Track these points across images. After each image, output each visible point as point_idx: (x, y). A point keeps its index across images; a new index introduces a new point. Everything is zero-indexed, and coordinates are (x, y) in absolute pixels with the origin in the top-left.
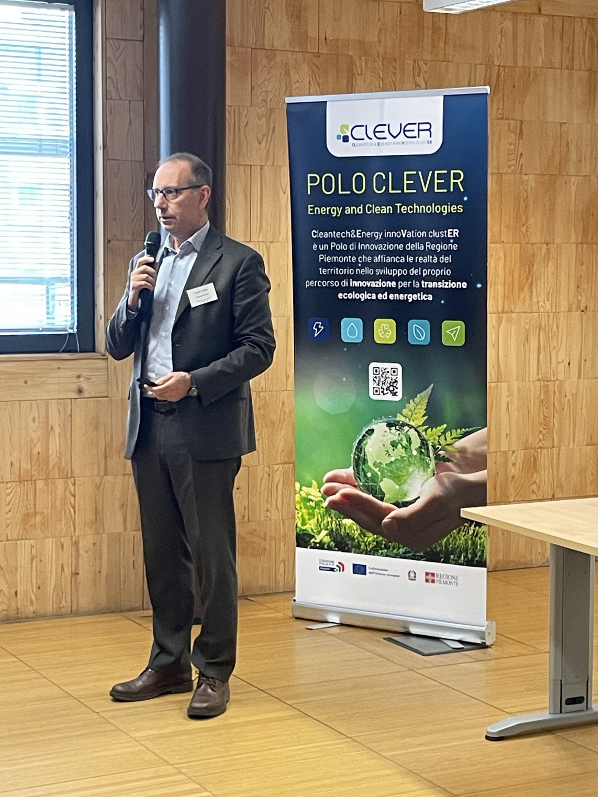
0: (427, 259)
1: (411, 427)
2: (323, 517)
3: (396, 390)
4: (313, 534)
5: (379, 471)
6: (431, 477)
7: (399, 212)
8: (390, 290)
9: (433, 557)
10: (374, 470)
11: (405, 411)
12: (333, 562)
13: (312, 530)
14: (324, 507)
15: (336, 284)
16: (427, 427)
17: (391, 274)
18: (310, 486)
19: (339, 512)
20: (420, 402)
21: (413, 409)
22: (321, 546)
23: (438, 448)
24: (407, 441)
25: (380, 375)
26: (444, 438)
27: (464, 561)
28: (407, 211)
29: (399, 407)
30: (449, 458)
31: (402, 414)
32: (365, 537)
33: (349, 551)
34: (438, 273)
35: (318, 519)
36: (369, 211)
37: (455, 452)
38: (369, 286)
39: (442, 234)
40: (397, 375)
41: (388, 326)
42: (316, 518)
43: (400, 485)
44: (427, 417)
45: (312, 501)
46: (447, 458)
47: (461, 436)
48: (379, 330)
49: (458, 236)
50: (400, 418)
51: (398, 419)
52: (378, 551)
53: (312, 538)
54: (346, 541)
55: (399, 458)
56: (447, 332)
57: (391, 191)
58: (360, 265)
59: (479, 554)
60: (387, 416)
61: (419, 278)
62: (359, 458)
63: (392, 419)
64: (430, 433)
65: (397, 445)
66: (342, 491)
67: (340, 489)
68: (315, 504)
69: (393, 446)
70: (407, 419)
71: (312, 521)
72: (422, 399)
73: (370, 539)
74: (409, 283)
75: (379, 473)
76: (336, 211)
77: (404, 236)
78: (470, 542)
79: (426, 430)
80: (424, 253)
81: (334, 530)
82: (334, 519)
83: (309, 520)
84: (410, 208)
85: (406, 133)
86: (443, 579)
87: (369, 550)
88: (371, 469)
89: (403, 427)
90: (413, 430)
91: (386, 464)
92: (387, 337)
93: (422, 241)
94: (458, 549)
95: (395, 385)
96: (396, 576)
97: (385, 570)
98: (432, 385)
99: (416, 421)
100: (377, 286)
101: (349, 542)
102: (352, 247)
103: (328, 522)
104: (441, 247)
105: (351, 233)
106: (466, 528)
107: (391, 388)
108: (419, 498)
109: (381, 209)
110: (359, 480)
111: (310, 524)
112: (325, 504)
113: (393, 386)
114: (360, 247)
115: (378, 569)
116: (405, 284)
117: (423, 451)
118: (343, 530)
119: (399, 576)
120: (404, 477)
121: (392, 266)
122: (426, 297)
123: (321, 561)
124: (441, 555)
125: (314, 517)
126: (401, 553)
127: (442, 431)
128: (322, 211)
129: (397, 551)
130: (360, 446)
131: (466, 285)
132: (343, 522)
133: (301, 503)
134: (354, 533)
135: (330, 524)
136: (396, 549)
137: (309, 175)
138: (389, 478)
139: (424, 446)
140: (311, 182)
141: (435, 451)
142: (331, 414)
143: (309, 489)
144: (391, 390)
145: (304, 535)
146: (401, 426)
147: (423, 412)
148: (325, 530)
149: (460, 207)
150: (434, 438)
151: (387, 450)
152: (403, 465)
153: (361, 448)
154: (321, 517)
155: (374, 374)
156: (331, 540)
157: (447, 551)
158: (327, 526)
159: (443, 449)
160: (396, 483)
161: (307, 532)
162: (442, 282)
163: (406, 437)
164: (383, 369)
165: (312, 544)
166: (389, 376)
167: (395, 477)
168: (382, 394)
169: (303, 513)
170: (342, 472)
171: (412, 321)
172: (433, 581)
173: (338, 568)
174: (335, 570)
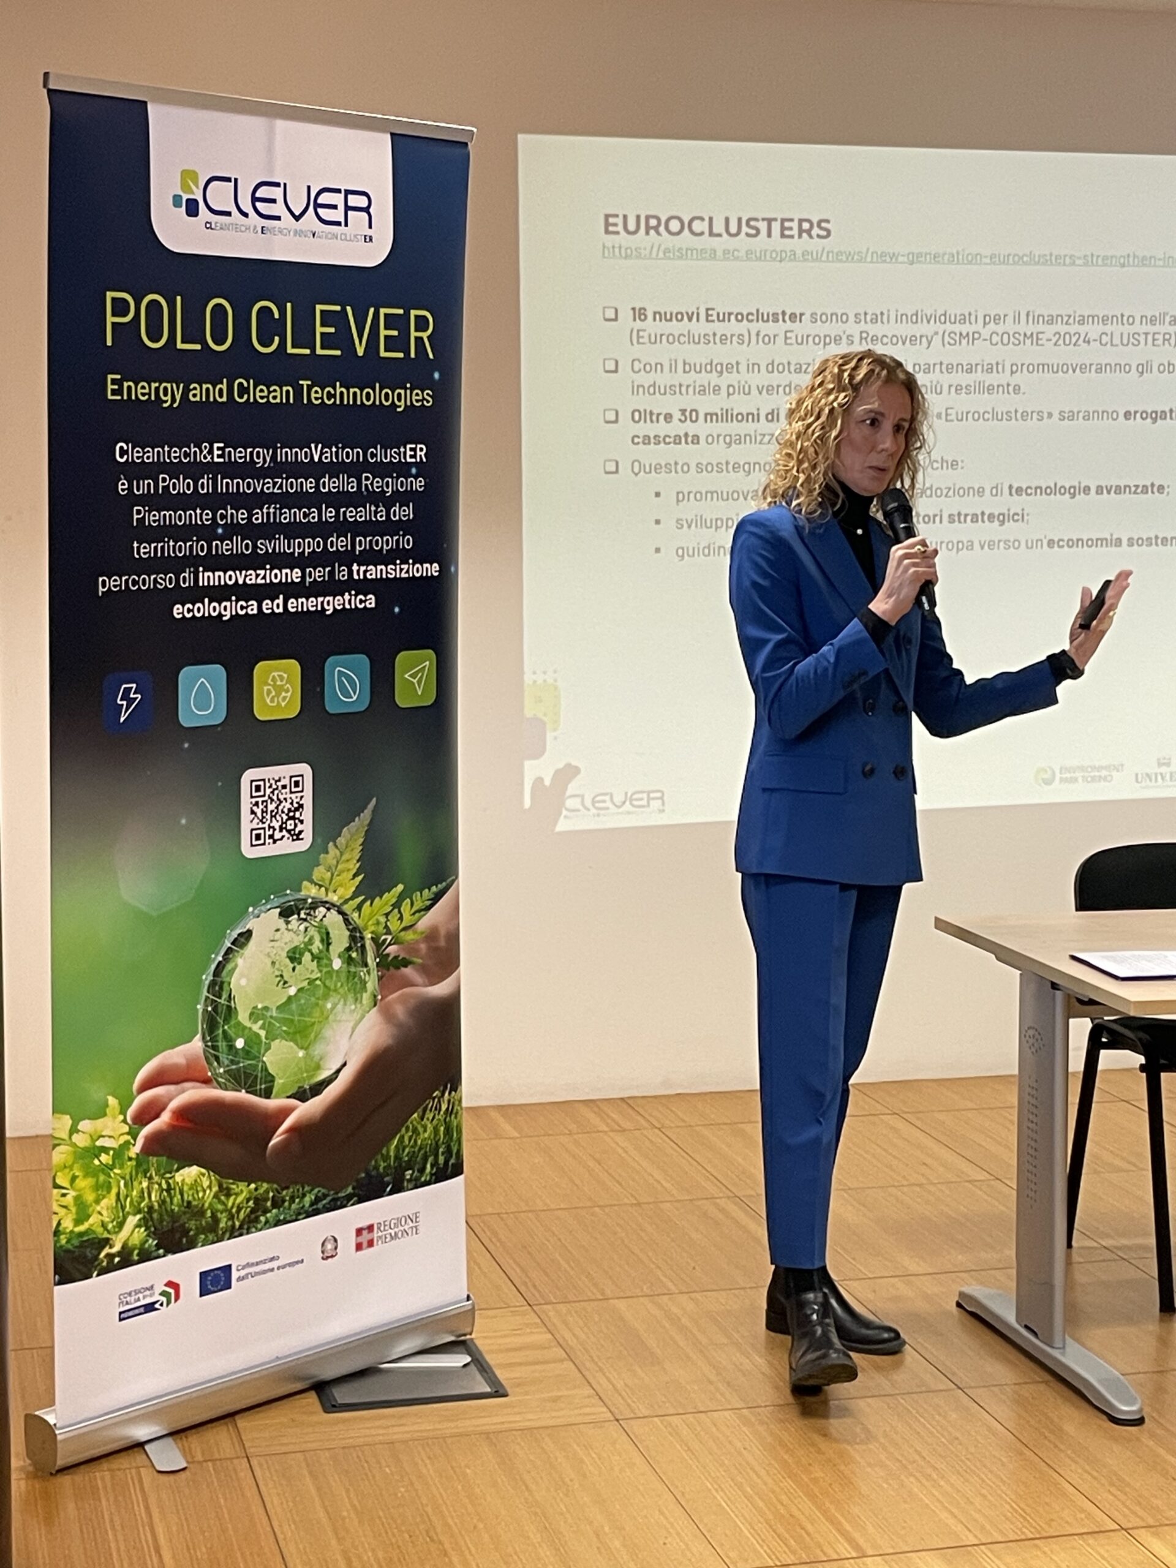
0: (364, 514)
1: (329, 906)
2: (129, 1185)
3: (300, 827)
4: (106, 1235)
5: (262, 1027)
6: (369, 1012)
7: (305, 401)
8: (290, 590)
9: (371, 1190)
10: (250, 1029)
11: (319, 873)
12: (151, 1288)
13: (104, 1225)
14: (134, 1156)
15: (166, 581)
16: (362, 898)
17: (292, 550)
18: (100, 1112)
19: (168, 1157)
20: (348, 845)
21: (335, 862)
22: (126, 1259)
23: (385, 940)
24: (322, 941)
25: (266, 798)
26: (398, 916)
27: (432, 1175)
28: (322, 398)
29: (304, 864)
30: (407, 957)
31: (312, 882)
32: (228, 1195)
33: (191, 1245)
34: (386, 543)
35: (118, 1194)
36: (241, 396)
37: (417, 942)
38: (241, 582)
39: (391, 456)
40: (302, 791)
41: (285, 676)
42: (114, 1191)
43: (306, 1049)
44: (360, 877)
45: (105, 1150)
46: (404, 959)
47: (430, 902)
48: (266, 688)
49: (424, 460)
50: (310, 891)
51: (303, 893)
52: (257, 1220)
53: (103, 1247)
54: (183, 1225)
55: (305, 984)
56: (406, 676)
57: (290, 350)
58: (220, 531)
59: (455, 1151)
60: (279, 893)
62: (215, 1009)
63: (290, 896)
64: (370, 909)
65: (302, 954)
66: (174, 1104)
67: (171, 1100)
68: (114, 1158)
69: (292, 959)
70: (323, 889)
71: (104, 1203)
72: (352, 837)
73: (240, 1199)
74: (327, 569)
75: (263, 1033)
76: (171, 394)
77: (316, 459)
78: (442, 1129)
79: (359, 908)
80: (357, 499)
81: (156, 1207)
82: (156, 1179)
83: (97, 1201)
84: (329, 392)
85: (320, 210)
86: (390, 1231)
87: (237, 1224)
88: (245, 1028)
89: (314, 909)
90: (333, 912)
91: (278, 1008)
92: (283, 704)
93: (355, 470)
94: (422, 1152)
95: (297, 814)
96: (297, 1262)
97: (272, 1259)
98: (374, 800)
99: (340, 891)
100: (260, 581)
101: (192, 1224)
102: (205, 485)
103: (142, 1191)
104: (391, 485)
105: (201, 452)
106: (436, 1100)
107: (290, 825)
108: (345, 1064)
109: (269, 392)
110: (215, 1064)
111: (100, 1213)
112: (136, 1150)
113: (293, 818)
114: (225, 484)
115: (257, 1264)
116: (318, 574)
117: (354, 955)
118: (177, 1199)
119: (302, 1261)
120: (316, 1027)
121: (293, 531)
122: (361, 601)
123: (122, 1298)
124: (387, 1179)
125: (109, 1192)
126: (307, 1205)
127: (394, 900)
128: (140, 391)
129: (299, 1203)
130: (219, 979)
131: (438, 569)
132: (178, 1177)
133: (76, 1166)
134: (203, 1197)
135: (146, 1195)
136: (297, 1200)
137: (110, 295)
138: (283, 1038)
139: (356, 944)
140: (114, 314)
141: (378, 950)
142: (154, 914)
143: (99, 1122)
144: (289, 827)
145: (83, 1245)
146: (310, 908)
147: (354, 866)
148: (135, 1215)
149: (428, 394)
150: (377, 920)
151: (278, 973)
152: (313, 999)
153: (222, 983)
154: (126, 1185)
155: (252, 797)
156: (148, 1235)
157: (400, 1165)
158: (139, 1204)
159: (396, 941)
160: (297, 1044)
161: (91, 1237)
162: (395, 564)
163: (319, 932)
164: (273, 782)
165: (103, 1262)
166: (284, 796)
167: (295, 1033)
168: (271, 841)
169: (79, 1190)
170: (176, 1056)
171: (331, 660)
172: (371, 1244)
173: (164, 1299)
174: (157, 1306)
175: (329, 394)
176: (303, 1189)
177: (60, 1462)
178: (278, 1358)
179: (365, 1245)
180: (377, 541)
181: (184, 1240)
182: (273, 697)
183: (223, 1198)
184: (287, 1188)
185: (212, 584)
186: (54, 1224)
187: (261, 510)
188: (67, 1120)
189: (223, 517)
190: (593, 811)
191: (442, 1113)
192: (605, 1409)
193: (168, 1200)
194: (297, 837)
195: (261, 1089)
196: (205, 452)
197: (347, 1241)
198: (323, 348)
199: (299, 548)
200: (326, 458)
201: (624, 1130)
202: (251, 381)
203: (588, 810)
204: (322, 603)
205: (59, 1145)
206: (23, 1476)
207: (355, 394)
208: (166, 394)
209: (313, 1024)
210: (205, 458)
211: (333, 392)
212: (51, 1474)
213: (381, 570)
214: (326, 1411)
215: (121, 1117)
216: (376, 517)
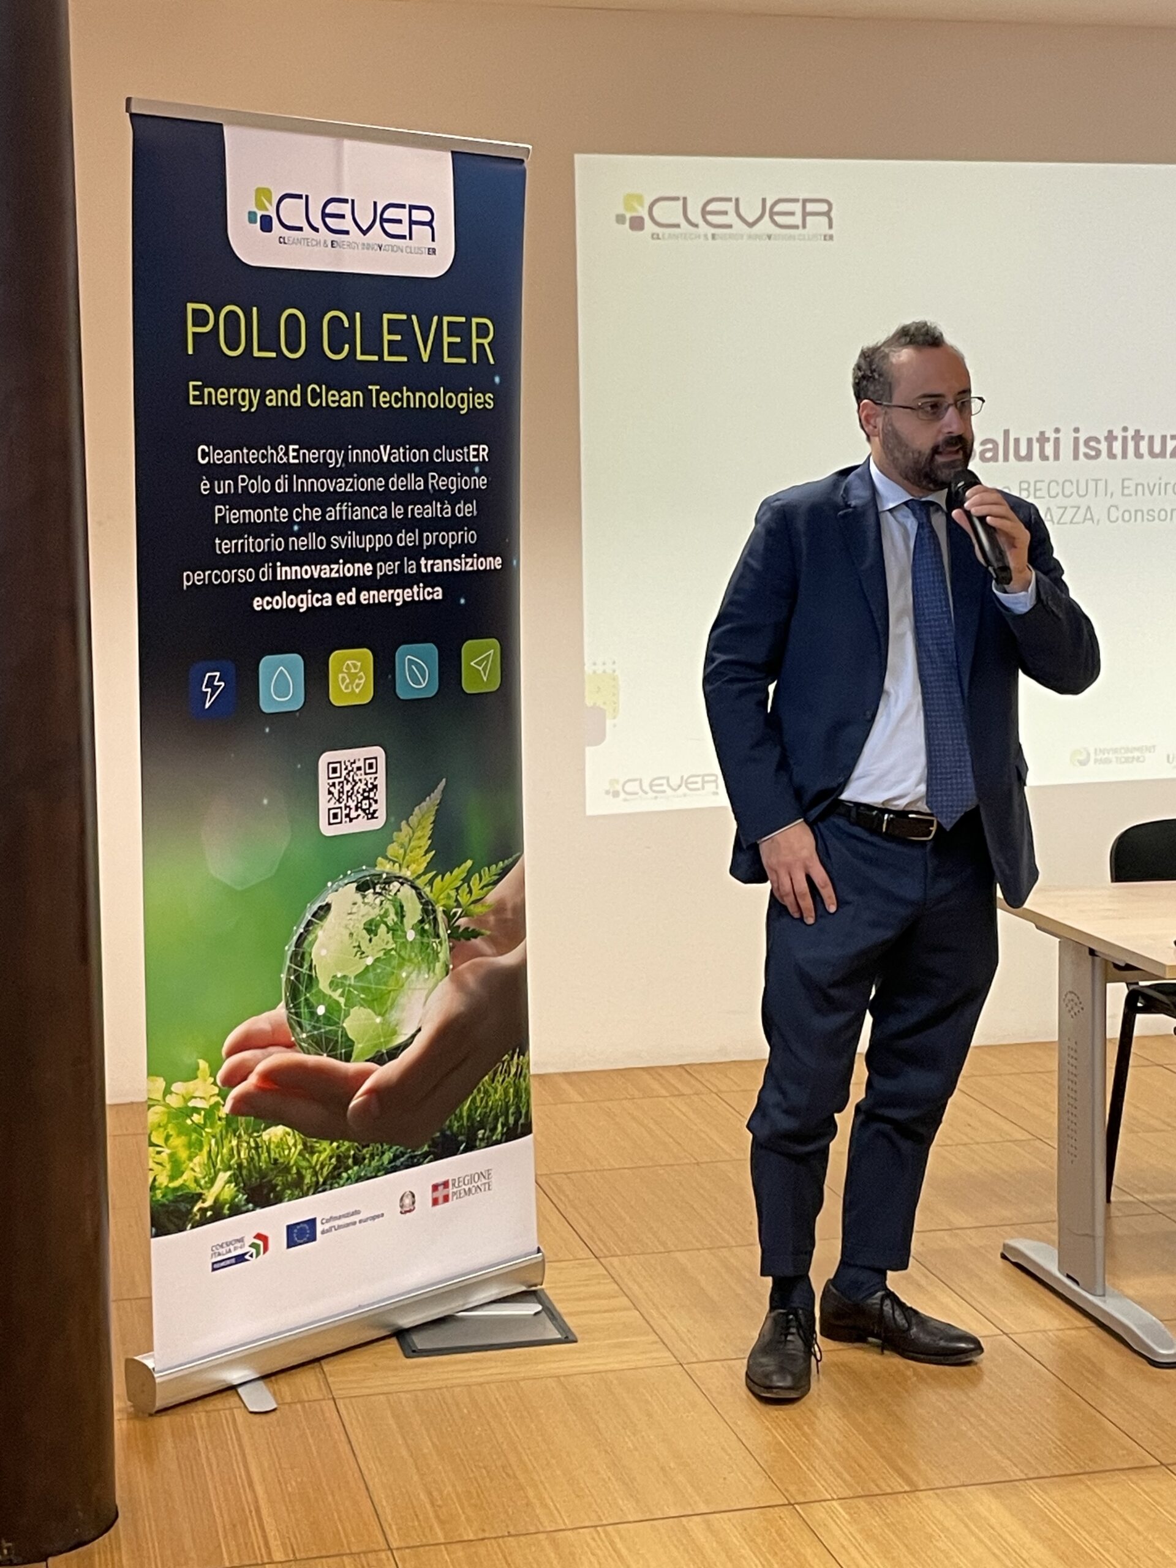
0: (431, 511)
1: (403, 881)
2: (220, 1143)
3: (374, 807)
4: (199, 1190)
5: (342, 995)
6: (441, 980)
7: (374, 405)
8: (362, 583)
9: (445, 1148)
10: (330, 996)
11: (393, 850)
12: (241, 1240)
13: (196, 1181)
15: (246, 576)
16: (433, 873)
17: (363, 546)
18: (192, 1075)
19: (255, 1117)
20: (419, 823)
21: (407, 839)
22: (217, 1214)
23: (455, 913)
24: (396, 914)
25: (342, 779)
26: (468, 890)
27: (502, 1135)
28: (390, 402)
29: (379, 841)
30: (477, 929)
31: (386, 858)
32: (312, 1153)
33: (279, 1200)
34: (450, 539)
35: (209, 1152)
36: (314, 401)
37: (486, 914)
38: (316, 576)
39: (455, 456)
40: (376, 773)
41: (359, 664)
42: (206, 1149)
43: (383, 1015)
44: (432, 854)
45: (196, 1110)
47: (497, 877)
48: (340, 676)
49: (487, 460)
50: (384, 867)
51: (378, 869)
52: (339, 1176)
53: (197, 1201)
54: (270, 1181)
55: (381, 954)
56: (472, 664)
57: (359, 357)
58: (296, 528)
59: (524, 1111)
60: (356, 868)
61: (415, 553)
62: (297, 978)
63: (366, 872)
64: (441, 883)
65: (377, 926)
66: (260, 1068)
67: (257, 1063)
68: (205, 1118)
69: (369, 931)
70: (397, 865)
71: (196, 1160)
72: (424, 815)
73: (323, 1156)
74: (397, 564)
75: (342, 1001)
76: (248, 399)
77: (385, 459)
78: (511, 1090)
79: (431, 882)
80: (424, 497)
81: (245, 1164)
82: (245, 1137)
83: (190, 1159)
84: (396, 397)
85: (386, 225)
86: (464, 1187)
88: (325, 995)
89: (389, 883)
90: (406, 887)
91: (356, 977)
92: (357, 691)
93: (421, 469)
94: (493, 1113)
95: (372, 795)
96: (378, 1216)
97: (353, 1214)
98: (444, 780)
99: (413, 866)
100: (334, 575)
101: (279, 1180)
103: (232, 1149)
104: (454, 484)
105: (278, 454)
106: (506, 1064)
107: (365, 804)
108: (419, 1030)
109: (341, 397)
110: (298, 1029)
111: (193, 1170)
112: (225, 1110)
113: (368, 798)
114: (299, 484)
115: (340, 1217)
116: (387, 568)
117: (427, 927)
118: (264, 1156)
119: (383, 1215)
120: (392, 995)
121: (365, 527)
122: (429, 593)
123: (215, 1249)
124: (460, 1138)
125: (201, 1150)
126: (386, 1162)
127: (464, 875)
128: (219, 396)
129: (378, 1161)
130: (301, 950)
131: (500, 562)
132: (265, 1136)
133: (170, 1125)
134: (289, 1154)
135: (235, 1152)
136: (377, 1158)
137: (190, 306)
138: (362, 1005)
139: (428, 916)
140: (194, 325)
141: (449, 922)
142: (239, 888)
143: (191, 1085)
144: (364, 807)
145: (176, 1200)
146: (385, 883)
147: (426, 843)
148: (225, 1171)
149: (489, 398)
150: (448, 894)
151: (357, 944)
152: (389, 969)
153: (303, 953)
154: (217, 1143)
155: (329, 778)
156: (238, 1191)
157: (472, 1125)
158: (230, 1161)
159: (465, 914)
160: (375, 1012)
161: (185, 1191)
162: (461, 559)
163: (394, 906)
164: (348, 764)
165: (196, 1215)
166: (360, 777)
167: (373, 1000)
168: (348, 819)
169: (175, 1147)
170: (262, 1022)
171: (402, 648)
172: (446, 1199)
173: (253, 1251)
174: (247, 1257)
175: (397, 400)
176: (382, 1147)
177: (159, 1404)
178: (360, 1307)
179: (441, 1200)
180: (443, 537)
181: (272, 1195)
182: (348, 684)
183: (307, 1156)
184: (368, 1146)
185: (289, 578)
186: (151, 1180)
187: (334, 507)
188: (161, 1083)
189: (298, 515)
190: (651, 795)
191: (511, 1076)
192: (668, 1354)
193: (256, 1158)
194: (372, 816)
195: (341, 1053)
196: (281, 454)
197: (425, 1196)
198: (390, 354)
199: (370, 543)
200: (395, 458)
201: (683, 1095)
202: (324, 387)
203: (646, 793)
204: (393, 595)
205: (153, 1105)
206: (125, 1416)
207: (421, 398)
208: (243, 399)
209: (390, 992)
210: (281, 459)
211: (400, 396)
212: (151, 1415)
213: (448, 564)
214: (407, 1357)
215: (212, 1080)
216: (441, 513)
